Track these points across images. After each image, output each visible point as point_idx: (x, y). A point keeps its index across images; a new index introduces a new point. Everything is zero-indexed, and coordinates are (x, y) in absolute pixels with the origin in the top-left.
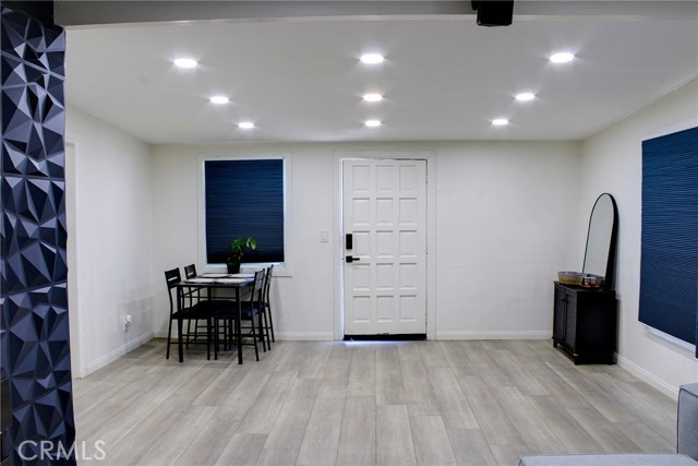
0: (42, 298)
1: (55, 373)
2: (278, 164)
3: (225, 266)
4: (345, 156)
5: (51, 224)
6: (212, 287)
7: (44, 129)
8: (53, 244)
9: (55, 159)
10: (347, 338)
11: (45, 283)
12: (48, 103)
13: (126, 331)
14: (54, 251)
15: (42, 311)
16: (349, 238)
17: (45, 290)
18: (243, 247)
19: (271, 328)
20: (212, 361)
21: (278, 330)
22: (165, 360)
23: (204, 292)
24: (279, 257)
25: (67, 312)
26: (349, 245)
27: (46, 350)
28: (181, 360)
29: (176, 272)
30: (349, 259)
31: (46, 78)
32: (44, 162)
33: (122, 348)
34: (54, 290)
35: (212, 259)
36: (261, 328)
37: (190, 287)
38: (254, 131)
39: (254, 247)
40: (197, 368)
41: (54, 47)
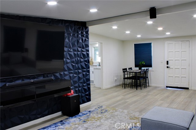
0: (85, 71)
1: (87, 84)
2: (150, 44)
3: (138, 68)
4: (167, 41)
5: (86, 59)
6: (135, 73)
7: (85, 44)
8: (87, 63)
9: (87, 49)
10: (167, 87)
11: (85, 69)
12: (85, 39)
13: (116, 81)
14: (87, 64)
15: (84, 73)
16: (167, 62)
17: (85, 70)
18: (142, 64)
19: (148, 83)
20: (132, 89)
21: (150, 84)
22: (122, 88)
23: (134, 74)
24: (151, 66)
25: (90, 74)
26: (167, 64)
27: (85, 80)
28: (125, 88)
29: (126, 69)
30: (168, 67)
31: (85, 36)
32: (85, 49)
33: (115, 85)
34: (87, 70)
35: (136, 66)
36: (146, 83)
37: (129, 72)
38: (141, 37)
39: (144, 64)
40: (128, 90)
41: (86, 30)
